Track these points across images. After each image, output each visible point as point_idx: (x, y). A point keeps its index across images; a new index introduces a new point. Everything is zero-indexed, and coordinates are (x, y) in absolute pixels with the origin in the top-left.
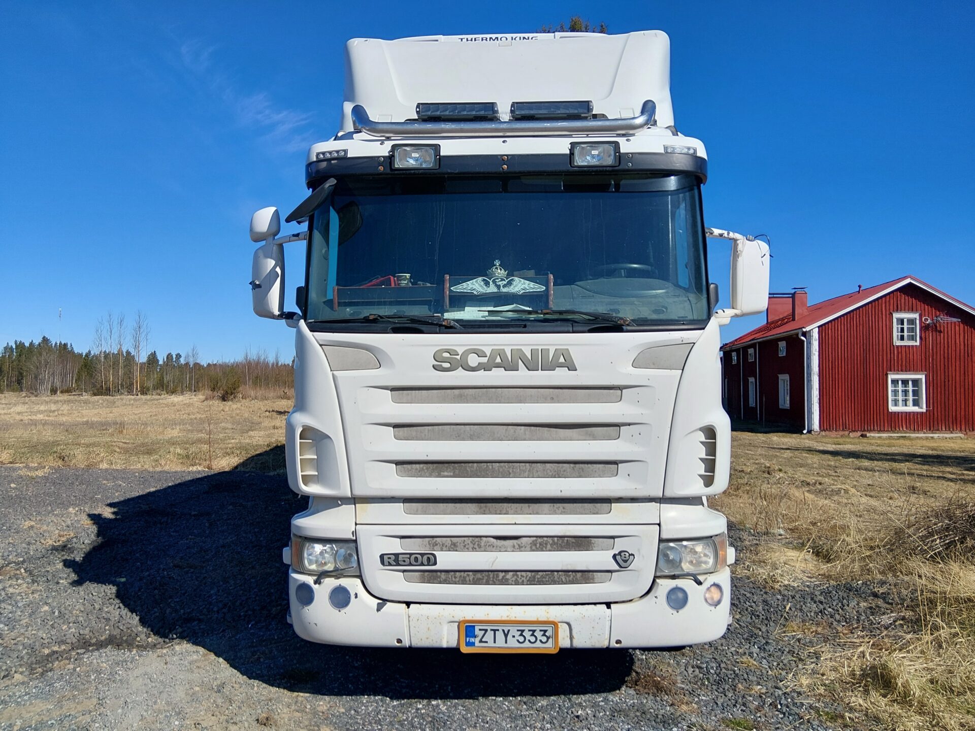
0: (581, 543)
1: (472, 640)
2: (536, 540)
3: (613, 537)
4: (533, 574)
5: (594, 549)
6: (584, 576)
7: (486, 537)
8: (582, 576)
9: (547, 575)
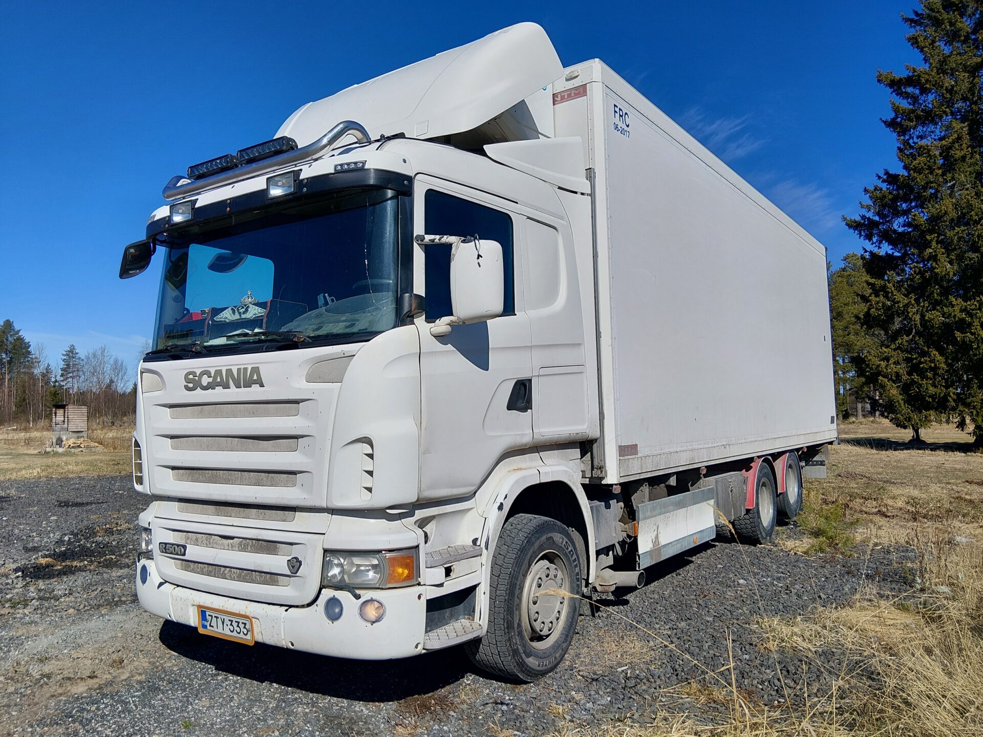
0: (270, 546)
1: (206, 623)
2: (242, 541)
3: (291, 544)
4: (241, 571)
5: (279, 553)
6: (270, 577)
7: (215, 535)
8: (270, 578)
9: (249, 573)
